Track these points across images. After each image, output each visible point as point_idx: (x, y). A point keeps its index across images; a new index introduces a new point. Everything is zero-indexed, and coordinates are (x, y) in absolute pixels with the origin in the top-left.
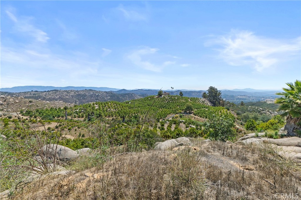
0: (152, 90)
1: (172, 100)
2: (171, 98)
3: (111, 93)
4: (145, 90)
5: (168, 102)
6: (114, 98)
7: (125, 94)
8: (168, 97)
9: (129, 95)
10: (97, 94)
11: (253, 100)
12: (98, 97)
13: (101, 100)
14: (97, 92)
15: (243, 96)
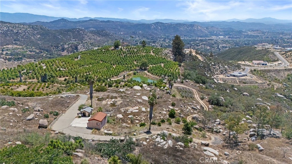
0: (113, 22)
1: (130, 54)
2: (129, 51)
3: (41, 29)
4: (102, 21)
5: (125, 56)
6: (48, 38)
7: (66, 31)
8: (126, 49)
9: (75, 32)
10: (15, 31)
11: (268, 37)
12: (18, 36)
13: (25, 41)
14: (14, 25)
15: (255, 31)
